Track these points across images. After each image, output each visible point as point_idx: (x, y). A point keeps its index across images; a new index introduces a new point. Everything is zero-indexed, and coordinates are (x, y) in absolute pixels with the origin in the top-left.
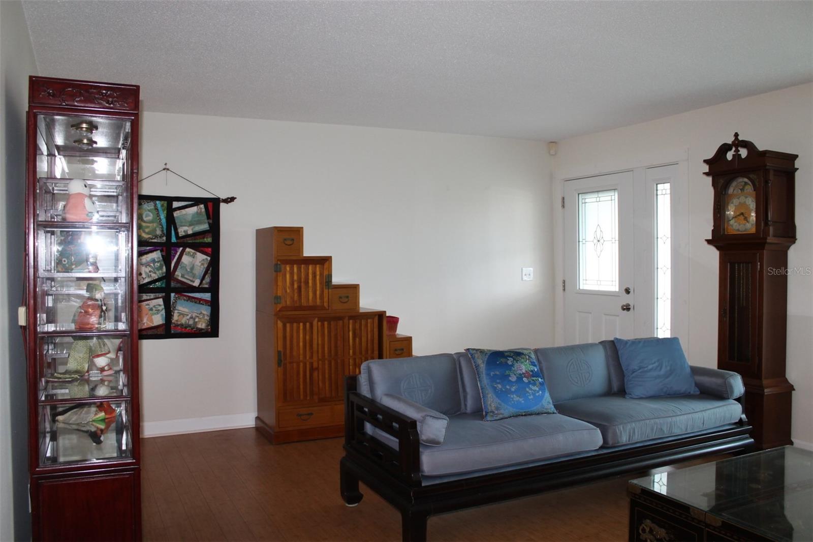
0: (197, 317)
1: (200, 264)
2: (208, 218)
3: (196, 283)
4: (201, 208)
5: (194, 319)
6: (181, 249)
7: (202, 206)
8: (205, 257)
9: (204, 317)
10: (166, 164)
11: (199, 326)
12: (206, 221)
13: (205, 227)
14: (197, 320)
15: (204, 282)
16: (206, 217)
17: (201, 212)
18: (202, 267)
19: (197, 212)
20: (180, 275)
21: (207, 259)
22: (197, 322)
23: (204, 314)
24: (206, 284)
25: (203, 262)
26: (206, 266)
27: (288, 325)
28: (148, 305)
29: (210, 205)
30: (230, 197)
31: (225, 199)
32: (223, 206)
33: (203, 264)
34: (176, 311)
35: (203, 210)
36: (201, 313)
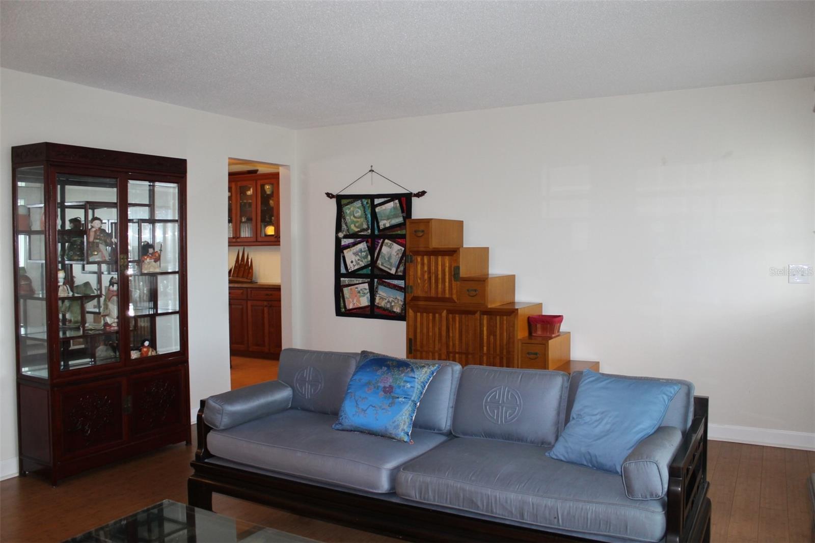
0: (394, 301)
1: (395, 254)
2: (403, 212)
3: (393, 271)
4: (396, 203)
5: (391, 303)
6: (382, 240)
7: (397, 201)
8: (400, 247)
9: (398, 302)
10: (372, 166)
11: (395, 310)
12: (401, 215)
13: (400, 220)
14: (393, 304)
15: (399, 270)
16: (400, 211)
17: (396, 206)
18: (397, 256)
19: (394, 207)
20: (380, 263)
21: (401, 249)
22: (393, 306)
23: (398, 300)
24: (400, 272)
25: (398, 252)
26: (400, 255)
27: (419, 314)
28: (357, 288)
29: (404, 200)
30: (420, 191)
31: (417, 193)
32: (415, 200)
33: (398, 254)
34: (378, 295)
35: (398, 205)
36: (396, 298)
